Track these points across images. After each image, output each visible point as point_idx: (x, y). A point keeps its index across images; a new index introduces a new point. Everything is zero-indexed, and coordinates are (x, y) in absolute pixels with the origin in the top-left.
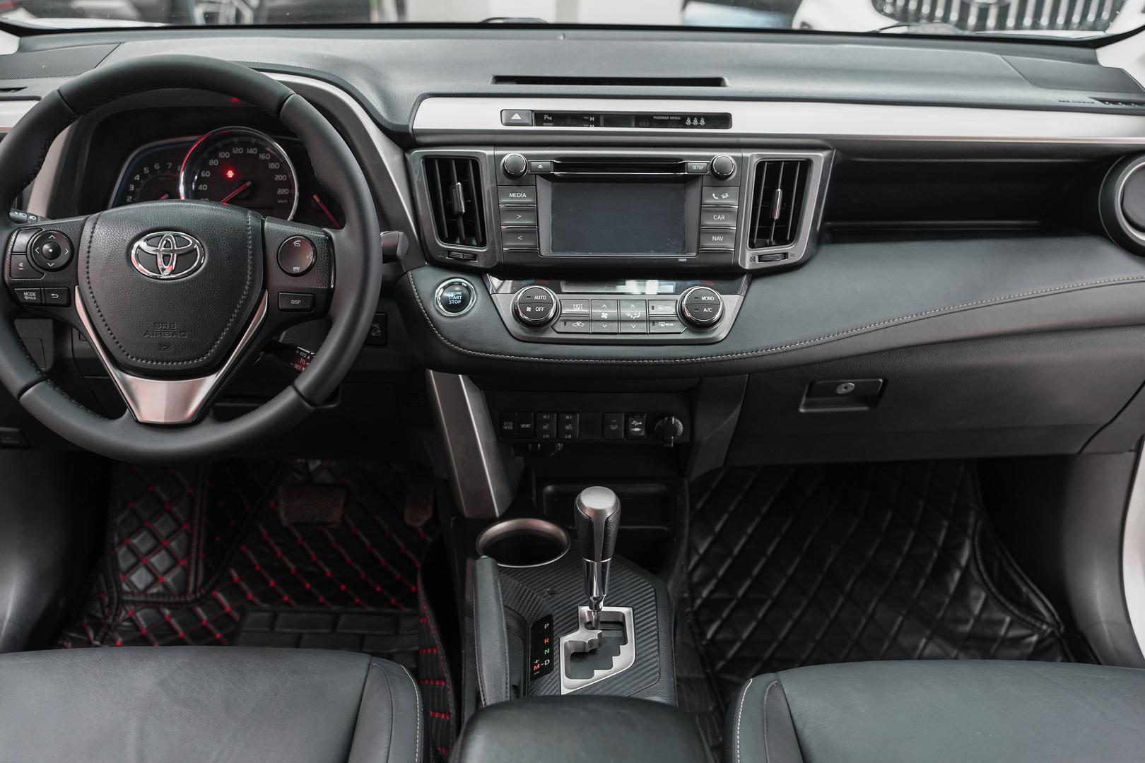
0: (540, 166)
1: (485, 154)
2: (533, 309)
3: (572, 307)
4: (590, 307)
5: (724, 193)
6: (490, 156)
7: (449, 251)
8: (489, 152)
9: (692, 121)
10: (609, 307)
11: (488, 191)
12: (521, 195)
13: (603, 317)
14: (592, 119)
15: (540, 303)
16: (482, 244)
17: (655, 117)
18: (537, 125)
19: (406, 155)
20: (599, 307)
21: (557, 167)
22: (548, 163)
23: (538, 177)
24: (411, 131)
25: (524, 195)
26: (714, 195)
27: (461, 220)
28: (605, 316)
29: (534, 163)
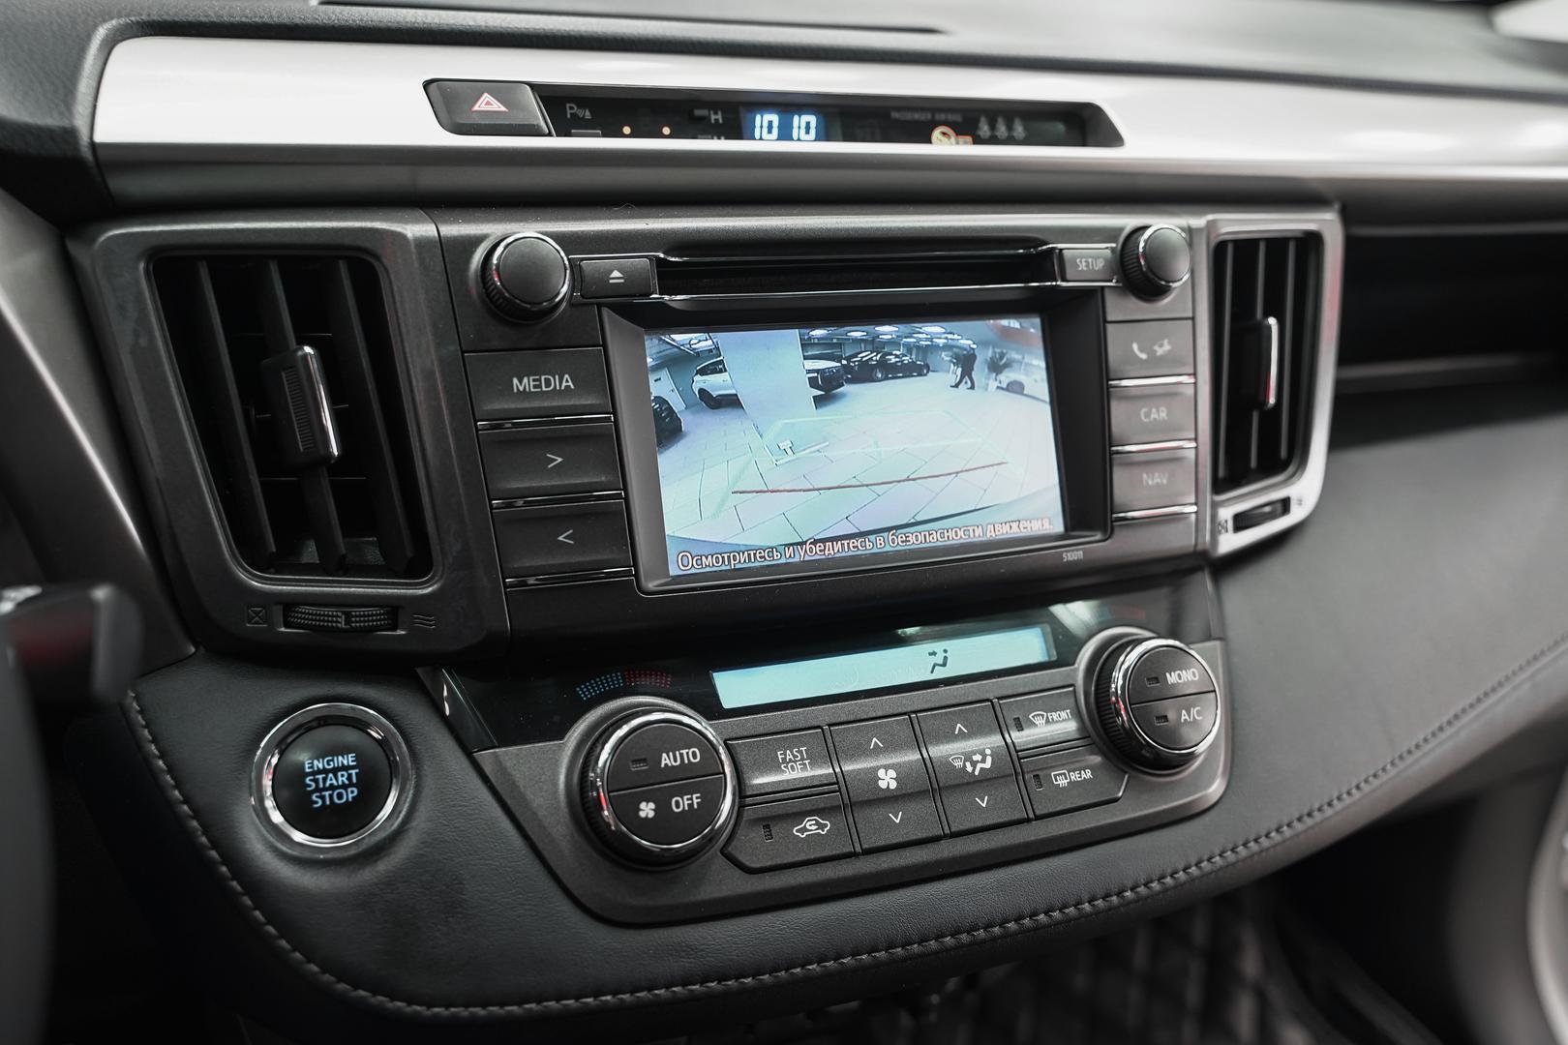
0: (616, 274)
1: (402, 237)
2: (663, 808)
3: (776, 767)
4: (832, 755)
5: (1158, 340)
6: (422, 244)
7: (289, 605)
8: (418, 229)
9: (993, 127)
10: (891, 747)
11: (429, 375)
12: (555, 382)
13: (883, 785)
14: (717, 117)
15: (683, 778)
16: (417, 567)
17: (895, 115)
18: (564, 132)
19: (75, 249)
20: (861, 751)
21: (669, 277)
22: (640, 262)
23: (605, 311)
24: (86, 153)
25: (568, 382)
26: (1135, 347)
27: (325, 483)
28: (888, 780)
29: (593, 263)
